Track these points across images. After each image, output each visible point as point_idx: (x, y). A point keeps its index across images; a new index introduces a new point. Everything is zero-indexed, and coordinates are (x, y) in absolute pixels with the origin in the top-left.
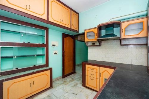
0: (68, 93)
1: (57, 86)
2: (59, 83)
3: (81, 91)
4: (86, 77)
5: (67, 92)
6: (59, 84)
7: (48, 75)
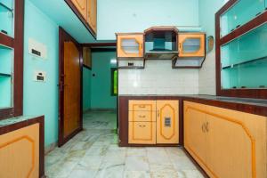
0: (104, 171)
1: (58, 170)
2: (58, 161)
3: (126, 156)
4: (130, 124)
5: (100, 170)
6: (59, 163)
7: (32, 141)
